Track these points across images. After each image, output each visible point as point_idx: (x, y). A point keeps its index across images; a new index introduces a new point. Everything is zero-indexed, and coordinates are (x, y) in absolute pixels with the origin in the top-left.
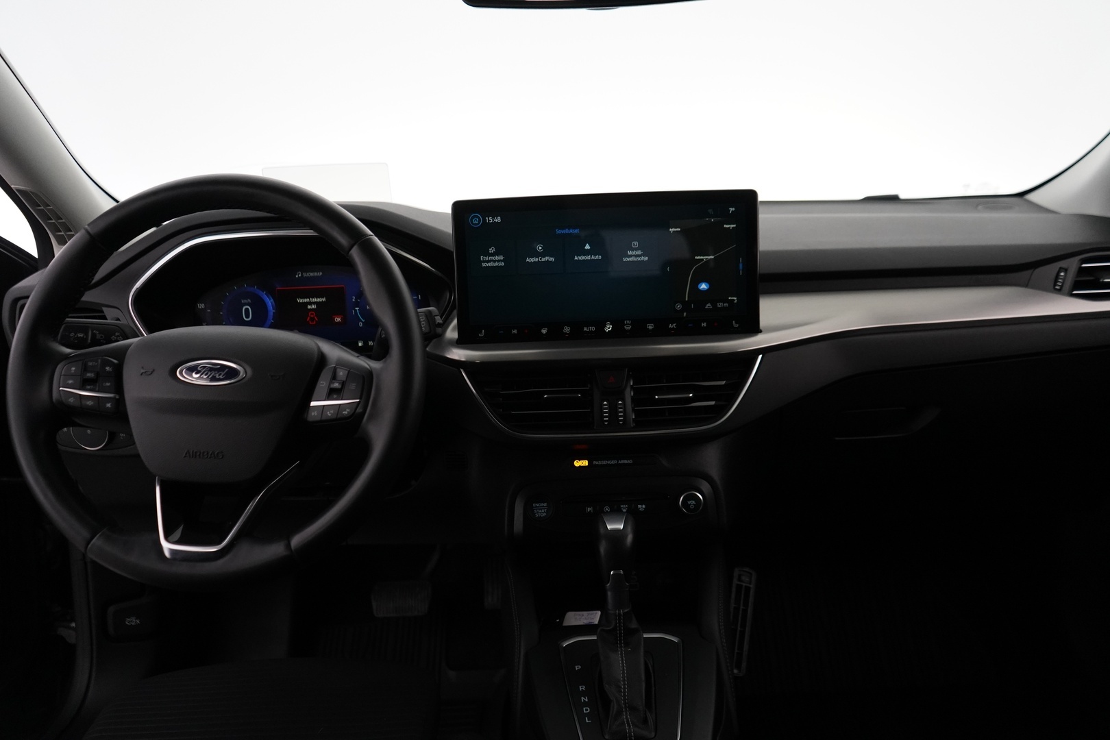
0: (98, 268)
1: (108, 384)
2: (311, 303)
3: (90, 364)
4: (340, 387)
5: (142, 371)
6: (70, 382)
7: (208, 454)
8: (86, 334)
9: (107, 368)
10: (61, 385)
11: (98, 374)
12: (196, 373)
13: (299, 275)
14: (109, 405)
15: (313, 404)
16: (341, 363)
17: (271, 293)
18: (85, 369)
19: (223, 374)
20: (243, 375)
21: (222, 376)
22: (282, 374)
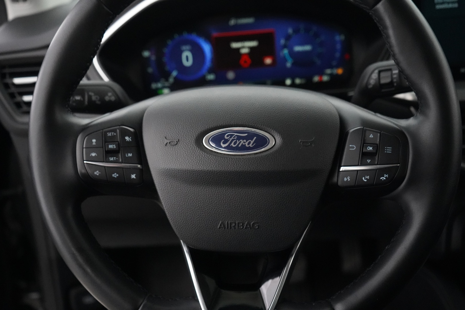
0: (104, 32)
1: (130, 155)
2: (243, 47)
3: (109, 134)
4: (375, 151)
5: (166, 141)
6: (93, 154)
7: (243, 224)
8: (83, 97)
9: (127, 138)
10: (85, 159)
11: (118, 145)
12: (224, 143)
13: (232, 22)
14: (133, 176)
15: (342, 169)
16: (367, 125)
17: (209, 39)
18: (106, 140)
19: (252, 142)
20: (272, 143)
21: (252, 145)
22: (313, 140)
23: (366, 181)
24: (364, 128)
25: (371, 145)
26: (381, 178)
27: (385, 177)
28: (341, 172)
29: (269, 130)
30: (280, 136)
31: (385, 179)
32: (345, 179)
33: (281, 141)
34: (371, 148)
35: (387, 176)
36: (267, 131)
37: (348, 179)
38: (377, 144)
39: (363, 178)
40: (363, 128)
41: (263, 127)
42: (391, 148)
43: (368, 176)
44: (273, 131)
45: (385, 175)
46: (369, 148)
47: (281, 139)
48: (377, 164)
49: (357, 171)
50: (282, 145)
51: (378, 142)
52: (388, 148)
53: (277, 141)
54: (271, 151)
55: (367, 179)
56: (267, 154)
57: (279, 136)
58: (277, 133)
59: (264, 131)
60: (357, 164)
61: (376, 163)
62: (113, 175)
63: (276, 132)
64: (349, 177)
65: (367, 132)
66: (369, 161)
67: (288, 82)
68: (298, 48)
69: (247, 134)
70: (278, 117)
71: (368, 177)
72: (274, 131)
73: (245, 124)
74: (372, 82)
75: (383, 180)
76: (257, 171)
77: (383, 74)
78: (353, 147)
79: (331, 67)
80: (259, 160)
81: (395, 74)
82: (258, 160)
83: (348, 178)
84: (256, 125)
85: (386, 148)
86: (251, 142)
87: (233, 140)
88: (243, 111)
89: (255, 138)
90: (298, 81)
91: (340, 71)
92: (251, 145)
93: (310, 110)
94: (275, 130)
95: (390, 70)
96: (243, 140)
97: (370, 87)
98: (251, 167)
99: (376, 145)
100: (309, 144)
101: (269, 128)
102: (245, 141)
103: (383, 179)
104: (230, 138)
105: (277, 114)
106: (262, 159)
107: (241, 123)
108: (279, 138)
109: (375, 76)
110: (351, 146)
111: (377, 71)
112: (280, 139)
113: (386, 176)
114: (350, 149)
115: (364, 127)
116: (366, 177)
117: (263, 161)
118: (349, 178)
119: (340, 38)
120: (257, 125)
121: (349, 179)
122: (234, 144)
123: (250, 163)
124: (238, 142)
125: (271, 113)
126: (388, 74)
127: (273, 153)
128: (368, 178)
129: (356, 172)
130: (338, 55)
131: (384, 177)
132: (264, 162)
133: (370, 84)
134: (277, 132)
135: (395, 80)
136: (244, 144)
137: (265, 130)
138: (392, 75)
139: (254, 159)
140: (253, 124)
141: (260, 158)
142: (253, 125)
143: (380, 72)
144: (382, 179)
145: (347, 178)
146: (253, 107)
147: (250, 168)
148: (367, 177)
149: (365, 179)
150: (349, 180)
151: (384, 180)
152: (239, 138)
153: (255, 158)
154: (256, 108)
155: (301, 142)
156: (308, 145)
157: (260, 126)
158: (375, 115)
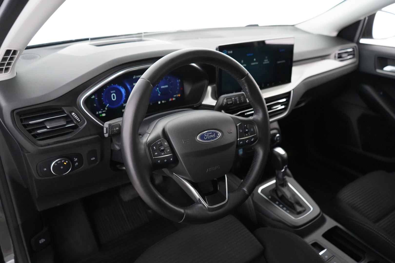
23: (247, 142)
32: (241, 143)
62: (165, 161)
68: (162, 87)
69: (211, 133)
73: (210, 129)
77: (228, 100)
79: (176, 94)
81: (233, 100)
82: (218, 142)
84: (213, 129)
86: (214, 136)
87: (208, 136)
89: (214, 134)
91: (179, 95)
95: (231, 98)
97: (224, 105)
102: (212, 135)
104: (207, 135)
107: (208, 129)
111: (225, 99)
119: (179, 81)
122: (209, 138)
124: (210, 137)
126: (230, 100)
130: (178, 88)
133: (223, 104)
135: (233, 102)
136: (212, 137)
138: (232, 100)
139: (216, 142)
152: (210, 135)
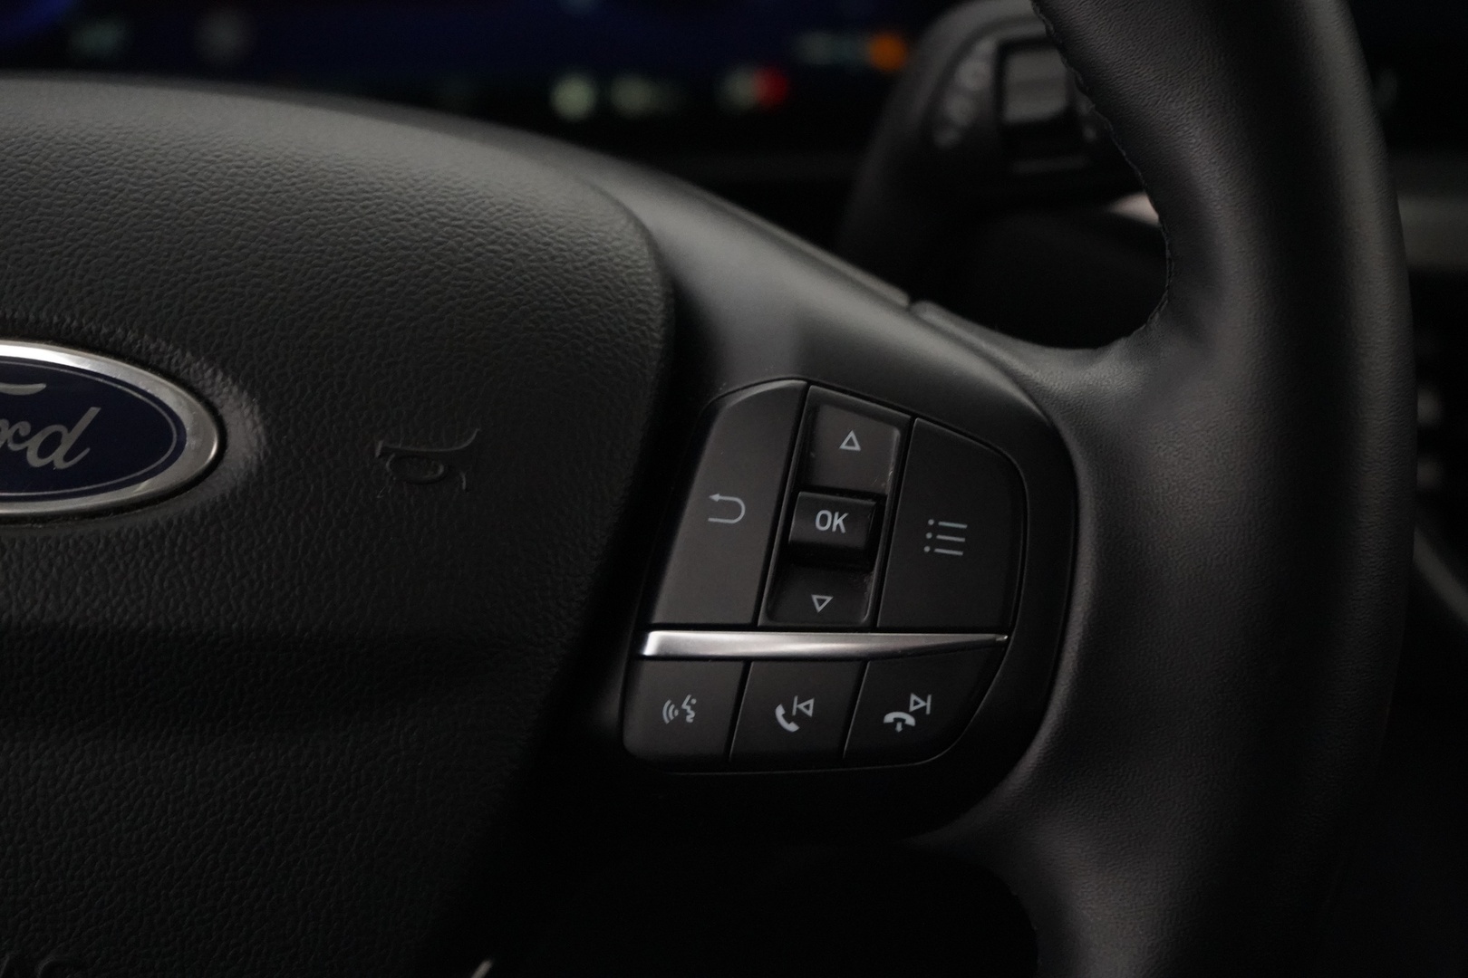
4: (859, 541)
15: (654, 642)
19: (69, 439)
20: (200, 448)
21: (67, 458)
22: (465, 445)
23: (792, 727)
24: (812, 387)
25: (839, 496)
26: (889, 718)
27: (913, 714)
28: (648, 665)
29: (188, 366)
30: (256, 409)
31: (910, 721)
32: (669, 712)
33: (255, 444)
34: (838, 521)
35: (926, 704)
36: (173, 369)
37: (684, 713)
38: (880, 498)
39: (780, 711)
40: (807, 388)
41: (152, 347)
42: (964, 526)
43: (811, 702)
44: (215, 374)
45: (913, 697)
46: (824, 519)
47: (260, 429)
48: (872, 628)
49: (747, 661)
50: (260, 468)
51: (887, 487)
52: (941, 523)
53: (233, 441)
54: (187, 503)
55: (800, 718)
56: (156, 524)
57: (247, 411)
58: (235, 389)
59: (155, 369)
60: (747, 620)
61: (865, 619)
63: (229, 380)
64: (694, 701)
65: (829, 417)
66: (821, 602)
67: (574, 97)
69: (41, 386)
70: (258, 285)
71: (808, 707)
72: (219, 378)
73: (38, 321)
74: (959, 109)
75: (899, 727)
76: (80, 626)
77: (1023, 68)
78: (733, 510)
80: (101, 560)
82: (95, 558)
83: (685, 706)
84: (105, 330)
85: (931, 522)
86: (64, 440)
88: (39, 234)
89: (93, 411)
90: (635, 95)
92: (58, 459)
93: (479, 254)
94: (223, 366)
96: (12, 424)
98: (46, 597)
99: (871, 503)
100: (441, 470)
101: (188, 355)
102: (24, 427)
103: (903, 721)
105: (256, 265)
106: (118, 549)
107: (14, 311)
108: (249, 424)
109: (974, 73)
110: (720, 501)
111: (986, 47)
112: (255, 426)
113: (922, 704)
114: (711, 520)
115: (810, 383)
116: (798, 706)
117: (126, 566)
118: (693, 707)
120: (112, 333)
121: (688, 708)
123: (38, 576)
125: (215, 258)
126: (1052, 63)
127: (197, 517)
128: (810, 713)
129: (741, 665)
131: (906, 710)
132: (131, 575)
133: (946, 123)
134: (235, 380)
136: (13, 447)
137: (163, 366)
139: (67, 546)
140: (91, 319)
141: (107, 542)
142: (90, 332)
143: (1006, 51)
144: (897, 720)
145: (678, 706)
146: (110, 212)
147: (36, 609)
148: (801, 706)
149: (788, 717)
150: (690, 719)
151: (905, 726)
153: (76, 543)
154: (123, 224)
155: (385, 454)
156: (429, 476)
157: (131, 337)
158: (908, 312)
